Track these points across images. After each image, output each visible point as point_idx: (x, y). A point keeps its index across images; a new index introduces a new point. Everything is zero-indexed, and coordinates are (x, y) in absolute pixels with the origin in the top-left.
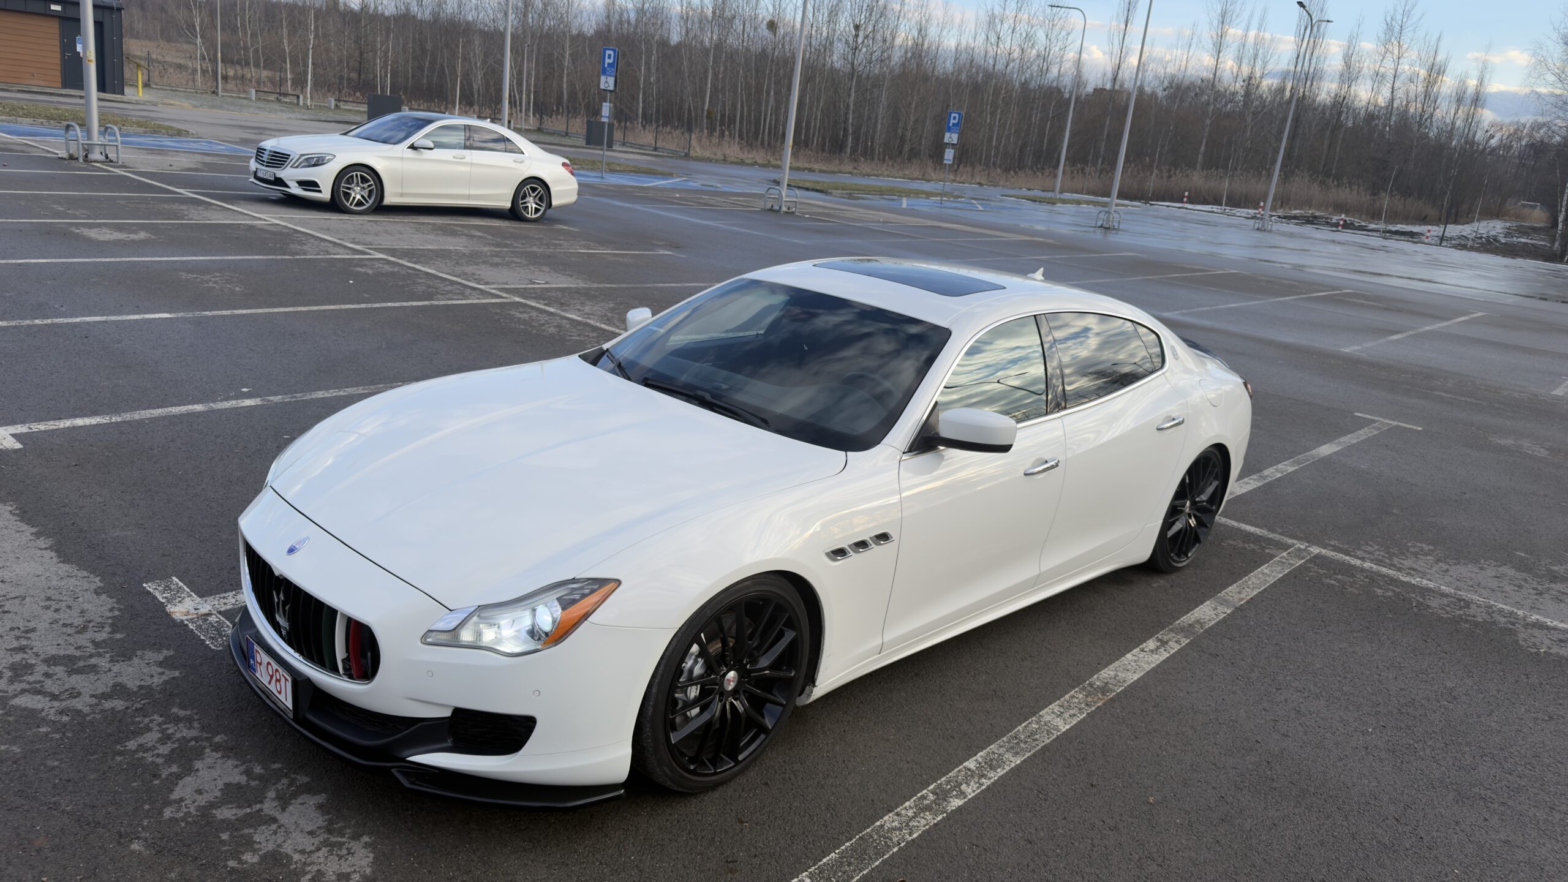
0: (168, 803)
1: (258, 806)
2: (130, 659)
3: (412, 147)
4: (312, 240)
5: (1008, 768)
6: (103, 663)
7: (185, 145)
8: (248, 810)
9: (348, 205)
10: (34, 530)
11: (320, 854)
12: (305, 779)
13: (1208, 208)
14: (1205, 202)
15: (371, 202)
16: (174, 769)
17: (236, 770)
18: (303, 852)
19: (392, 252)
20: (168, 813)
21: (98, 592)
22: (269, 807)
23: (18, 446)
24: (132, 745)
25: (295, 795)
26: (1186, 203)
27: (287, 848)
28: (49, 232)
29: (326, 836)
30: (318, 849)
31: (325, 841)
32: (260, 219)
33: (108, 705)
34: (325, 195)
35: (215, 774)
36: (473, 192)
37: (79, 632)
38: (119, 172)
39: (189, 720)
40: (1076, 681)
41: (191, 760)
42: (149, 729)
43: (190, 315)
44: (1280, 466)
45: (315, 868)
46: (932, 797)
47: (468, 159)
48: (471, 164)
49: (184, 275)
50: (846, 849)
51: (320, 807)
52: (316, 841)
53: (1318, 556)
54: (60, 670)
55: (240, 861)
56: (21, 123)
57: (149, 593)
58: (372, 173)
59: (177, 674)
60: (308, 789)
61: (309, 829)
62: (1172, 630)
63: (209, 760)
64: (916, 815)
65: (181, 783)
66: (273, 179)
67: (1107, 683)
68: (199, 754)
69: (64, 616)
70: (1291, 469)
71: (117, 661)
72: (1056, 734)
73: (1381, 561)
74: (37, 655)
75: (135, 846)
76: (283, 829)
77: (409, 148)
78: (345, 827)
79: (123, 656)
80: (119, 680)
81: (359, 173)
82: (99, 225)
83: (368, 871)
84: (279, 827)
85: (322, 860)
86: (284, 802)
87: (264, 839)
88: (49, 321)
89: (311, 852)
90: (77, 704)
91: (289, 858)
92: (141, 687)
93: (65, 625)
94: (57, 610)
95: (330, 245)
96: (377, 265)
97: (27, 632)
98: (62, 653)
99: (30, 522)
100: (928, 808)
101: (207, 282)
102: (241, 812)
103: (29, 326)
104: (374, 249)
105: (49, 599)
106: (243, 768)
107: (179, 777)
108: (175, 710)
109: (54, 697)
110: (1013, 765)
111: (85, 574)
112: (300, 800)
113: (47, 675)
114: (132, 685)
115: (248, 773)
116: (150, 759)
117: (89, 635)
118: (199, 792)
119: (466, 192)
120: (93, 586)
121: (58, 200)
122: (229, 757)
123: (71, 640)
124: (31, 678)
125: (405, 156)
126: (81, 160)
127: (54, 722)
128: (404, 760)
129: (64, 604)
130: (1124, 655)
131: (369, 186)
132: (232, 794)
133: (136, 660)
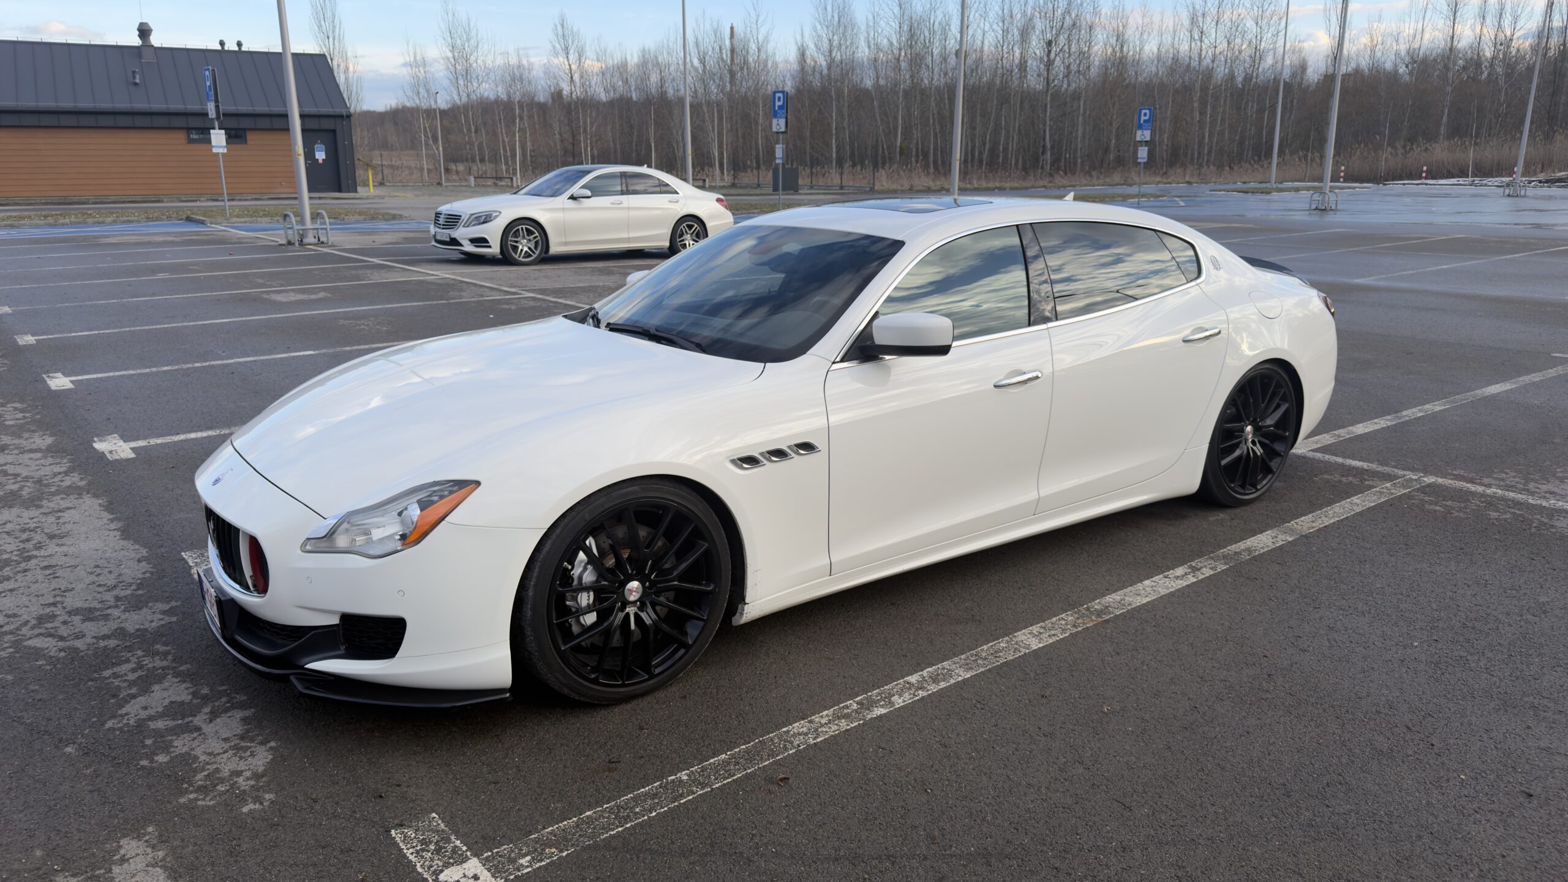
0: (114, 717)
1: (191, 718)
2: (141, 609)
3: (572, 198)
4: (472, 288)
5: (952, 681)
6: (116, 612)
7: (396, 227)
8: (180, 722)
9: (517, 257)
10: (112, 516)
11: (225, 756)
12: (244, 698)
13: (1454, 181)
14: (1450, 175)
15: (537, 252)
16: (134, 691)
17: (186, 692)
18: (210, 754)
19: (543, 291)
20: (109, 724)
21: (139, 561)
22: (198, 720)
23: (133, 456)
24: (107, 673)
25: (226, 710)
26: (1426, 178)
27: (198, 752)
28: (243, 299)
29: (238, 741)
30: (225, 752)
31: (235, 745)
32: (433, 275)
33: (102, 644)
34: (495, 249)
35: (166, 694)
36: (633, 235)
37: (109, 591)
38: (326, 250)
39: (165, 654)
40: (1070, 605)
41: (151, 684)
42: (128, 661)
43: (332, 351)
44: (1427, 406)
45: (215, 766)
46: (855, 706)
47: (625, 204)
48: (629, 208)
49: (342, 322)
50: (740, 751)
51: (244, 720)
52: (226, 746)
53: (1429, 485)
54: (77, 619)
55: (152, 761)
56: (261, 223)
57: (184, 559)
58: (536, 226)
59: (174, 619)
60: (242, 706)
61: (225, 736)
62: (1212, 558)
63: (167, 684)
64: (830, 722)
65: (133, 701)
66: (448, 239)
67: (1107, 607)
68: (160, 679)
69: (102, 580)
70: (1438, 408)
71: (129, 611)
72: (1024, 651)
73: (1513, 486)
74: (64, 608)
75: (69, 750)
76: (203, 736)
77: (569, 198)
78: (258, 735)
79: (136, 607)
80: (123, 625)
81: (524, 227)
82: (287, 291)
83: (261, 769)
84: (200, 735)
85: (222, 761)
86: (214, 715)
87: (181, 744)
88: (207, 364)
89: (218, 754)
90: (79, 644)
91: (196, 758)
92: (138, 630)
93: (99, 586)
94: (99, 575)
95: (487, 290)
96: (523, 301)
97: (65, 591)
98: (86, 605)
99: (111, 512)
100: (847, 716)
101: (360, 325)
102: (171, 723)
103: (188, 369)
104: (527, 291)
105: (97, 566)
106: (191, 690)
107: (134, 697)
108: (158, 646)
109: (62, 638)
110: (960, 679)
111: (137, 547)
112: (229, 714)
113: (65, 623)
114: (130, 627)
115: (195, 694)
116: (116, 684)
117: (115, 592)
118: (145, 708)
119: (625, 235)
120: (139, 556)
121: (262, 275)
122: (184, 682)
123: (99, 596)
124: (49, 625)
125: (566, 206)
126: (297, 244)
127: (51, 657)
128: (302, 668)
129: (107, 570)
130: (1141, 581)
131: (535, 238)
132: (174, 710)
133: (145, 610)
